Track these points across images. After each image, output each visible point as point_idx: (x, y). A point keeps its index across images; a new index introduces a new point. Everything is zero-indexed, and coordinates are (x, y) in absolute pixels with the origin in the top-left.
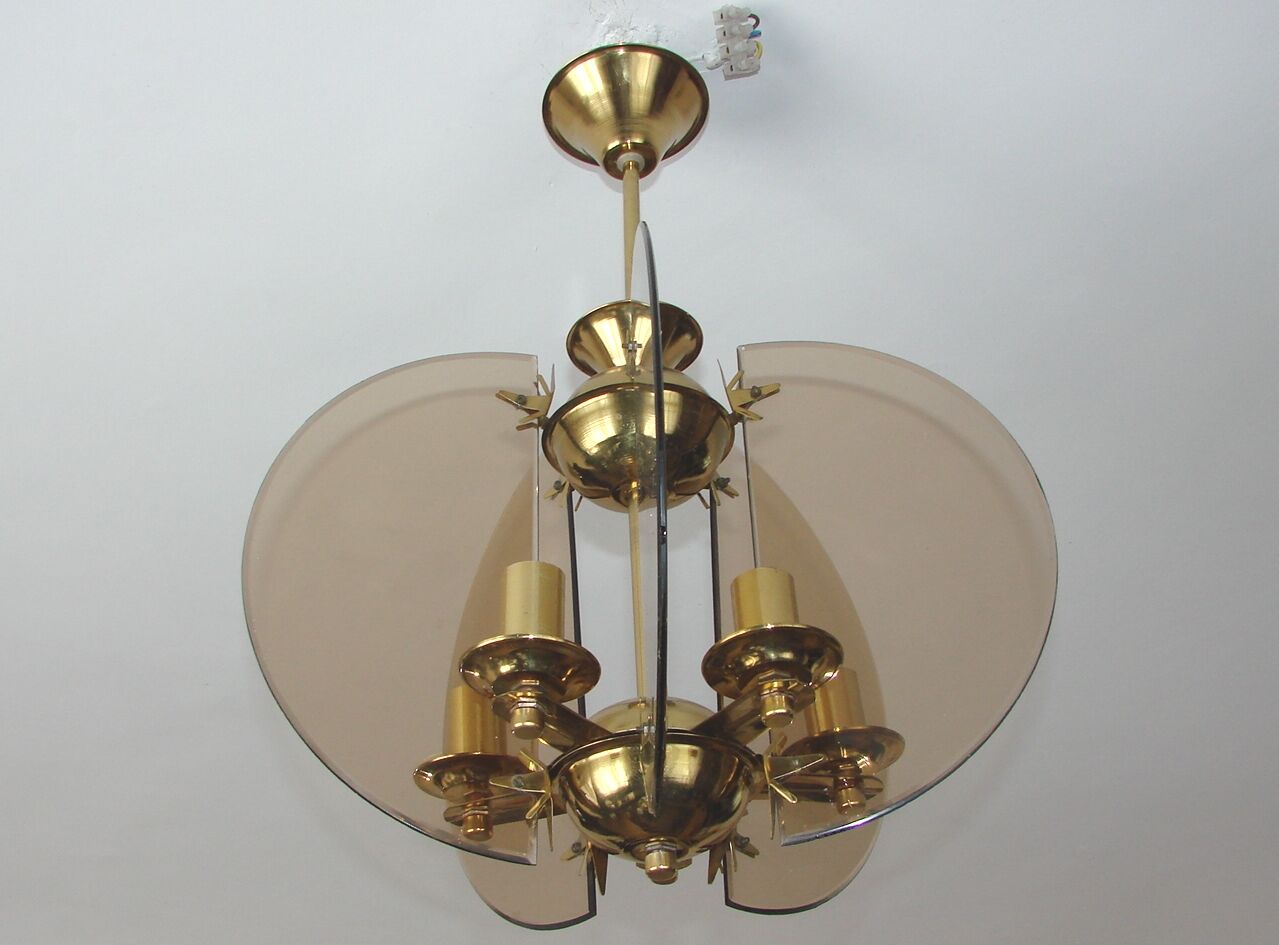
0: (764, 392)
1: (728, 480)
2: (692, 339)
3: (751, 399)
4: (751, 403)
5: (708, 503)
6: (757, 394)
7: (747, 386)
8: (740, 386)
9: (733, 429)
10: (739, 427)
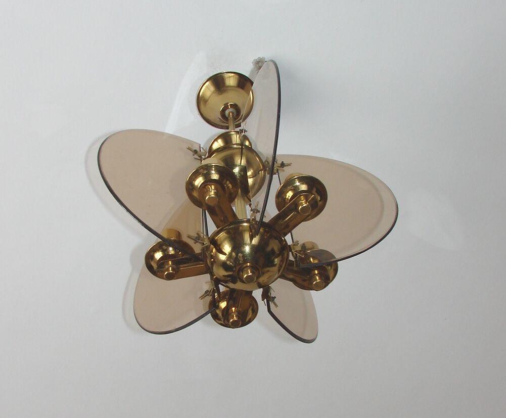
0: (286, 165)
3: (280, 166)
6: (283, 165)
7: (279, 162)
8: (276, 163)
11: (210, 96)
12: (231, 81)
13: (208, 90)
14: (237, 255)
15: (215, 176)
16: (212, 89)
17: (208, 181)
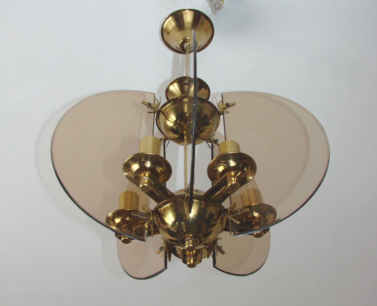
0: (230, 105)
1: (218, 140)
2: (205, 90)
3: (225, 107)
4: (226, 108)
5: (211, 147)
6: (228, 105)
7: (225, 103)
8: (223, 104)
9: (220, 117)
10: (222, 117)
11: (171, 30)
12: (188, 18)
13: (171, 24)
14: (180, 223)
15: (148, 164)
16: (173, 24)
17: (143, 169)
